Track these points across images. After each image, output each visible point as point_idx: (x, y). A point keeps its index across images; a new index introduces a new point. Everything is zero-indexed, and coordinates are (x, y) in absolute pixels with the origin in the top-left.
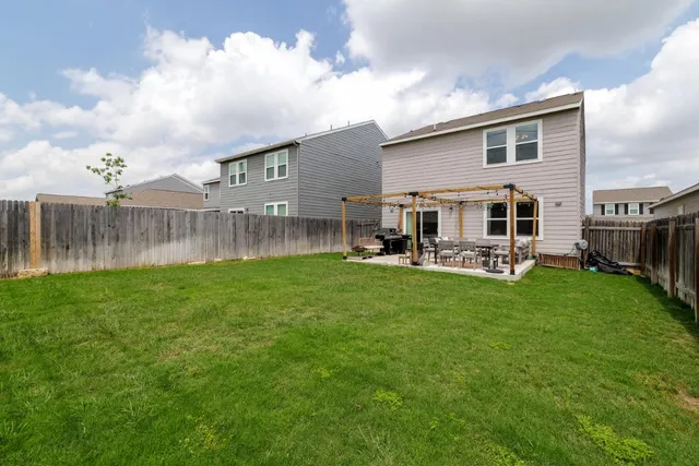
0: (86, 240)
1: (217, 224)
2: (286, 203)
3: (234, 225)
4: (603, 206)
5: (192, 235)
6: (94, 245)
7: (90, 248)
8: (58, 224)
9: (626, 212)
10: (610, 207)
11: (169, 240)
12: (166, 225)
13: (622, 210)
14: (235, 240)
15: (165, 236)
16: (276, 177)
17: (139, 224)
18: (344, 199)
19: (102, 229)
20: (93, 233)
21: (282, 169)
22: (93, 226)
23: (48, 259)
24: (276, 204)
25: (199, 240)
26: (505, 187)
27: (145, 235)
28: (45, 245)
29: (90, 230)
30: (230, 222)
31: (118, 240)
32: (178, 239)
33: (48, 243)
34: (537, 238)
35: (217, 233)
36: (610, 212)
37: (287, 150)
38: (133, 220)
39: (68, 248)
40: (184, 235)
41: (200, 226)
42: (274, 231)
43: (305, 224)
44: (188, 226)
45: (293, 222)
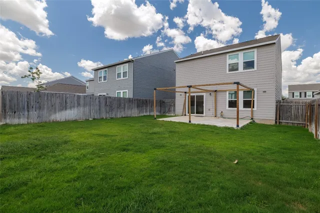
0: (24, 108)
1: (90, 101)
2: (127, 91)
3: (99, 101)
4: (293, 93)
5: (78, 107)
6: (28, 111)
7: (26, 113)
8: (10, 101)
9: (305, 96)
10: (297, 94)
11: (66, 109)
12: (64, 101)
13: (303, 95)
14: (99, 110)
15: (64, 107)
16: (122, 78)
17: (51, 101)
18: (155, 89)
19: (32, 104)
20: (28, 105)
21: (125, 73)
22: (28, 102)
23: (5, 118)
24: (122, 92)
25: (82, 109)
26: (235, 83)
27: (54, 106)
28: (3, 111)
29: (26, 103)
30: (97, 100)
31: (40, 109)
32: (71, 108)
33: (5, 110)
34: (254, 109)
35: (90, 106)
36: (297, 96)
37: (127, 64)
38: (47, 99)
39: (15, 113)
40: (74, 107)
41: (82, 102)
42: (120, 105)
43: (136, 102)
44: (76, 102)
45: (130, 100)
